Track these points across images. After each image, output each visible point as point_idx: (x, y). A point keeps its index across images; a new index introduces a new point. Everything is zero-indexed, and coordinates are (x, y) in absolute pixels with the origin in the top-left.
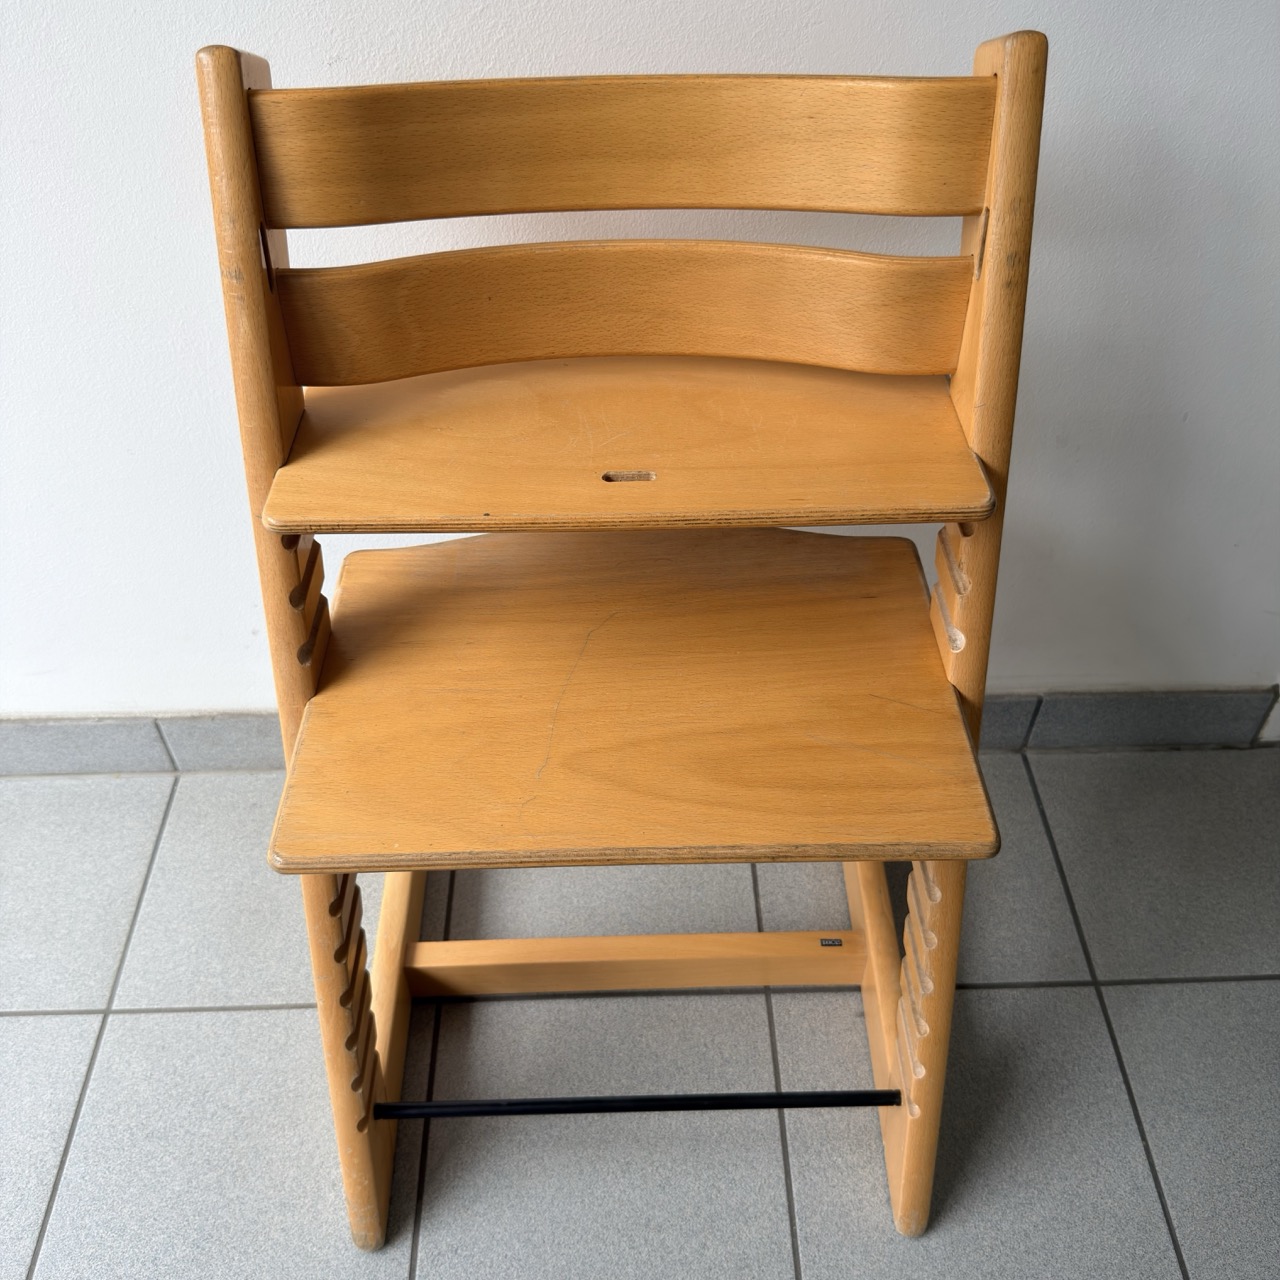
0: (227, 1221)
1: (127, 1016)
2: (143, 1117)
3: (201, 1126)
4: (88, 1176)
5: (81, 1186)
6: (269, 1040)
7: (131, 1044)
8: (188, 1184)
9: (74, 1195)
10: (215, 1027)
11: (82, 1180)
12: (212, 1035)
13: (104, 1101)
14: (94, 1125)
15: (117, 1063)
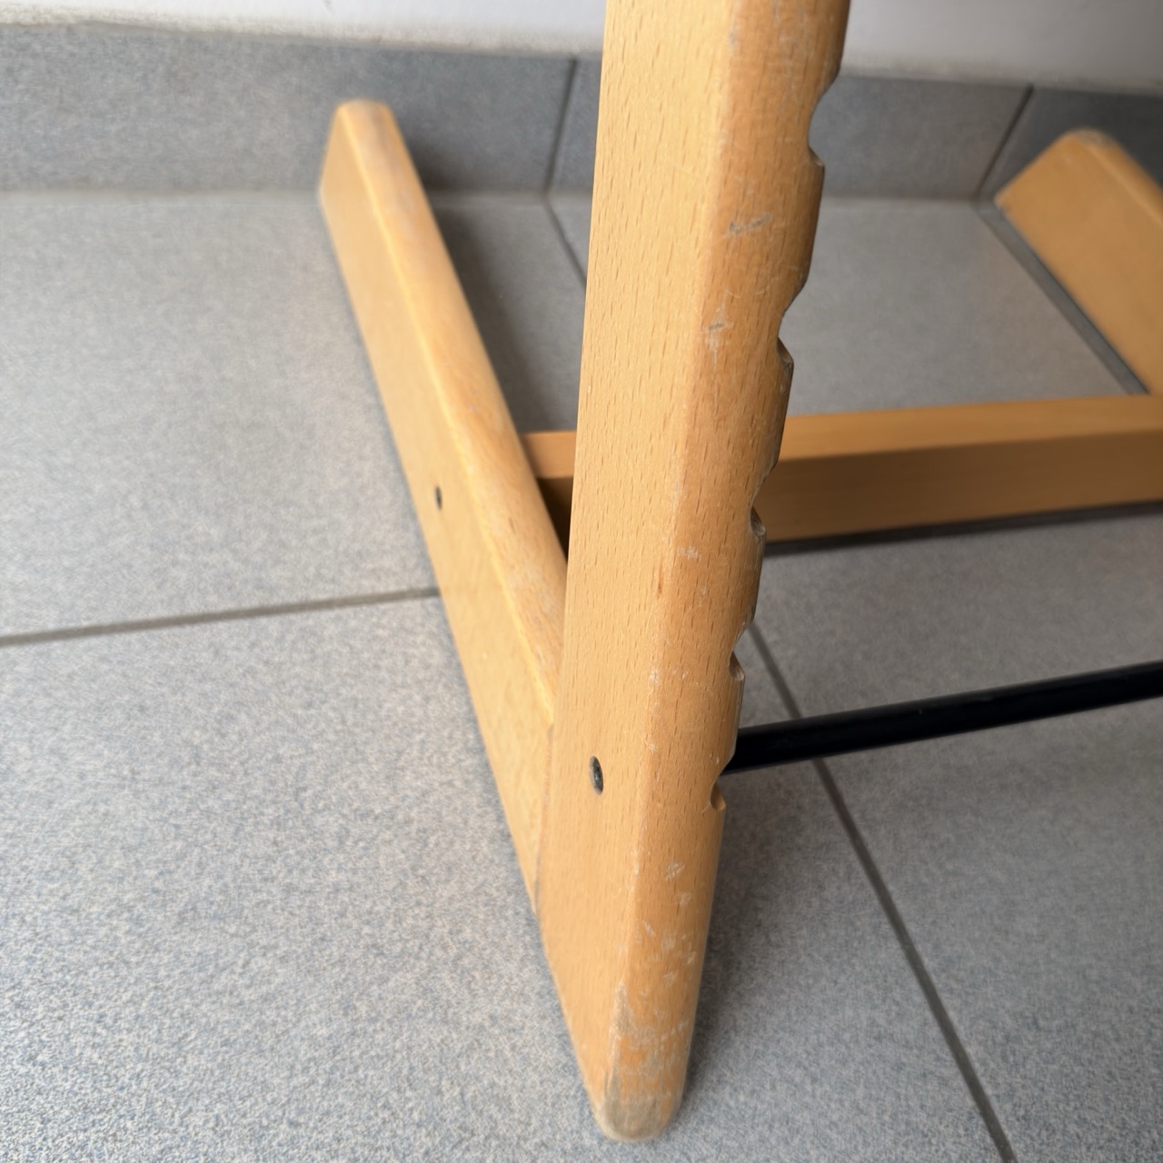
0: (493, 1085)
2: (153, 873)
3: (318, 870)
4: (45, 1050)
5: (32, 1084)
6: (407, 662)
7: (48, 710)
8: (346, 1014)
9: (19, 1112)
10: (262, 650)
11: (30, 1066)
12: (260, 666)
13: (23, 852)
14: (14, 915)
15: (26, 759)
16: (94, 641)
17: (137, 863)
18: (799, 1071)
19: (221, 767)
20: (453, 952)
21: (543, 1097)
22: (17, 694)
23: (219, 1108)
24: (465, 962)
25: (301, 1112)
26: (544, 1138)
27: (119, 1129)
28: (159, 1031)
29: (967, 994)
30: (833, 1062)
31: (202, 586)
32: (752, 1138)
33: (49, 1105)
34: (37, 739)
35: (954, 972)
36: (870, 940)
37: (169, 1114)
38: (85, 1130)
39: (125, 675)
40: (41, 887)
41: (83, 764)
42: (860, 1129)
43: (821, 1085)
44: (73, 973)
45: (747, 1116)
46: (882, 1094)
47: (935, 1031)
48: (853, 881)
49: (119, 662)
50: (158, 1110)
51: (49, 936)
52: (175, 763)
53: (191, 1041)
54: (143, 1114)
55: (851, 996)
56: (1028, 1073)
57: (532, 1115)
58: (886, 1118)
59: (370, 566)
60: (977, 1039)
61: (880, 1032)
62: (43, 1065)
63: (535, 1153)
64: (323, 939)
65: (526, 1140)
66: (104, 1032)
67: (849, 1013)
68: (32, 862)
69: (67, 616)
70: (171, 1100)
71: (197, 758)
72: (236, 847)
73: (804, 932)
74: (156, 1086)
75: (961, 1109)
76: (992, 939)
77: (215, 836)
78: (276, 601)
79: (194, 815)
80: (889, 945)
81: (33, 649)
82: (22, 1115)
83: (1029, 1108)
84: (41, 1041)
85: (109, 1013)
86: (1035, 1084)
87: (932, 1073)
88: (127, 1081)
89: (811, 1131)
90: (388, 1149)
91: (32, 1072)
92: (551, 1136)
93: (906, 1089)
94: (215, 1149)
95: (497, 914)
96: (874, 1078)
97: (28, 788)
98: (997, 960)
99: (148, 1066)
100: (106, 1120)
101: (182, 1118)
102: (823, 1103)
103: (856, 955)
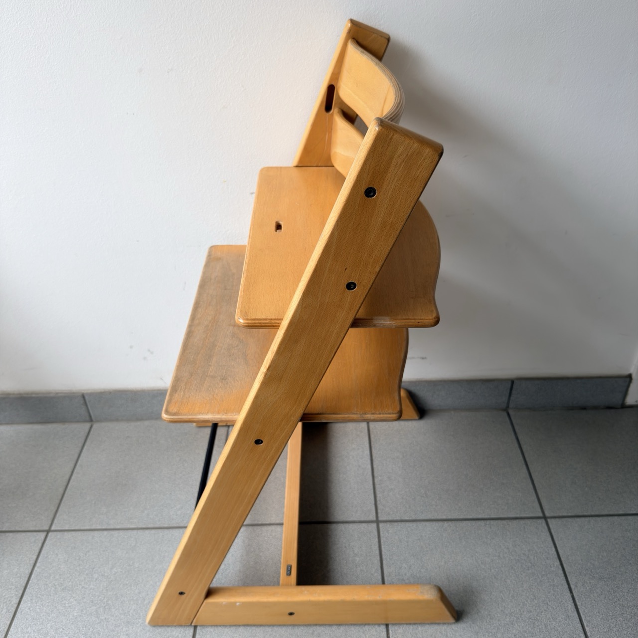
1: (58, 533)
24: (106, 607)
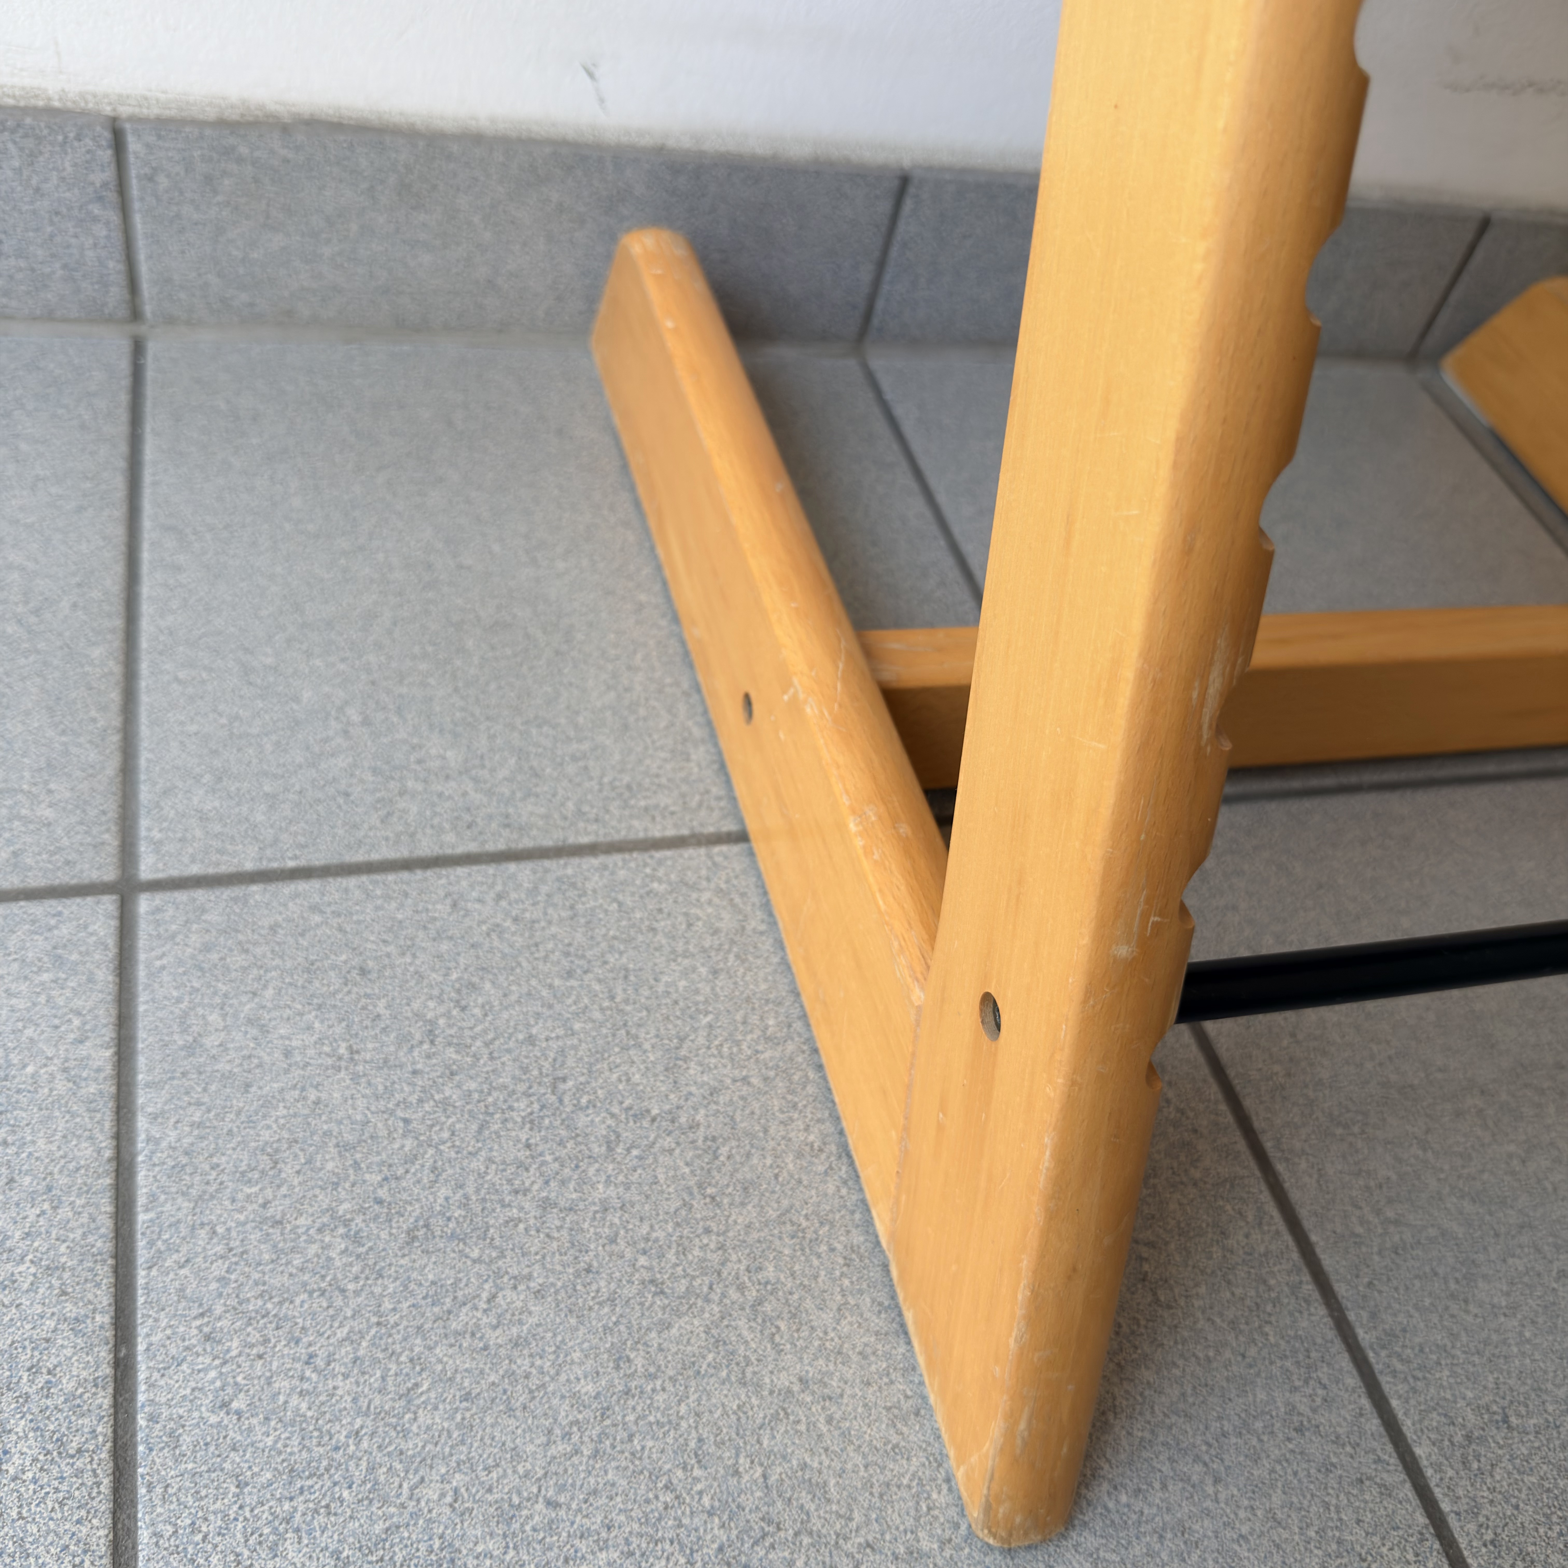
0: (804, 1467)
1: (200, 895)
2: (374, 1178)
3: (583, 1181)
4: (241, 1396)
5: (225, 1437)
6: (690, 925)
7: (245, 969)
8: (617, 1368)
9: (208, 1471)
10: (510, 904)
11: (222, 1414)
12: (508, 923)
13: (213, 1146)
14: (202, 1225)
15: (216, 1030)
16: (302, 886)
17: (356, 1165)
18: (1199, 1468)
19: (462, 1047)
20: (752, 1294)
21: (868, 1485)
22: (207, 948)
23: (458, 1479)
25: (561, 1489)
26: (870, 1538)
27: (333, 1499)
28: (383, 1378)
29: (1416, 1378)
30: (1242, 1459)
31: (436, 821)
32: (1138, 1550)
33: (246, 1465)
34: (231, 1006)
35: (1397, 1349)
36: (1288, 1304)
37: (396, 1484)
38: (291, 1499)
39: (340, 929)
40: (236, 1191)
41: (290, 1039)
42: (1278, 1547)
43: (1227, 1486)
44: (276, 1300)
45: (1130, 1522)
46: (1306, 1503)
47: (1373, 1424)
48: (1266, 1228)
49: (333, 912)
50: (382, 1478)
51: (245, 1252)
52: (403, 1039)
53: (422, 1394)
54: (364, 1482)
55: (1263, 1375)
56: (1498, 1485)
57: (854, 1507)
58: (1312, 1534)
59: (643, 803)
60: (1429, 1438)
61: (1302, 1422)
62: (239, 1414)
63: (858, 1556)
64: (588, 1271)
65: (846, 1539)
66: (314, 1376)
67: (1262, 1396)
68: (224, 1159)
69: (269, 852)
70: (399, 1466)
71: (431, 1036)
72: (480, 1149)
73: (1203, 1290)
74: (379, 1447)
75: (1410, 1527)
76: (1447, 1308)
77: (453, 1134)
78: (526, 843)
79: (427, 1107)
80: (1312, 1310)
81: (227, 893)
82: (213, 1475)
83: (1499, 1531)
84: (236, 1384)
85: (320, 1353)
86: (1507, 1501)
87: (1369, 1478)
88: (342, 1439)
89: (1214, 1544)
90: (672, 1543)
91: (225, 1422)
92: (878, 1536)
93: (1338, 1496)
94: (454, 1530)
95: (807, 1250)
96: (1296, 1482)
97: (219, 1067)
98: (1454, 1336)
99: (369, 1423)
100: (317, 1487)
101: (412, 1489)
102: (1228, 1511)
103: (1270, 1323)
